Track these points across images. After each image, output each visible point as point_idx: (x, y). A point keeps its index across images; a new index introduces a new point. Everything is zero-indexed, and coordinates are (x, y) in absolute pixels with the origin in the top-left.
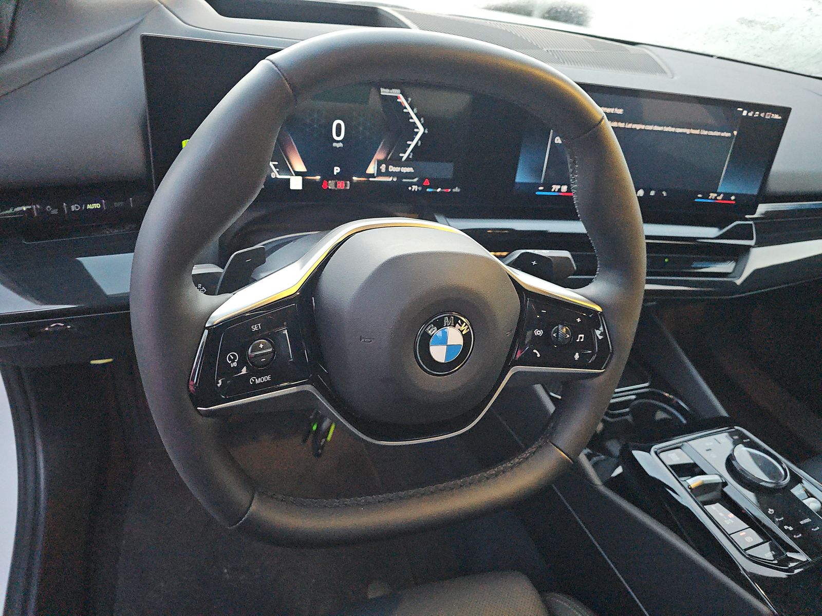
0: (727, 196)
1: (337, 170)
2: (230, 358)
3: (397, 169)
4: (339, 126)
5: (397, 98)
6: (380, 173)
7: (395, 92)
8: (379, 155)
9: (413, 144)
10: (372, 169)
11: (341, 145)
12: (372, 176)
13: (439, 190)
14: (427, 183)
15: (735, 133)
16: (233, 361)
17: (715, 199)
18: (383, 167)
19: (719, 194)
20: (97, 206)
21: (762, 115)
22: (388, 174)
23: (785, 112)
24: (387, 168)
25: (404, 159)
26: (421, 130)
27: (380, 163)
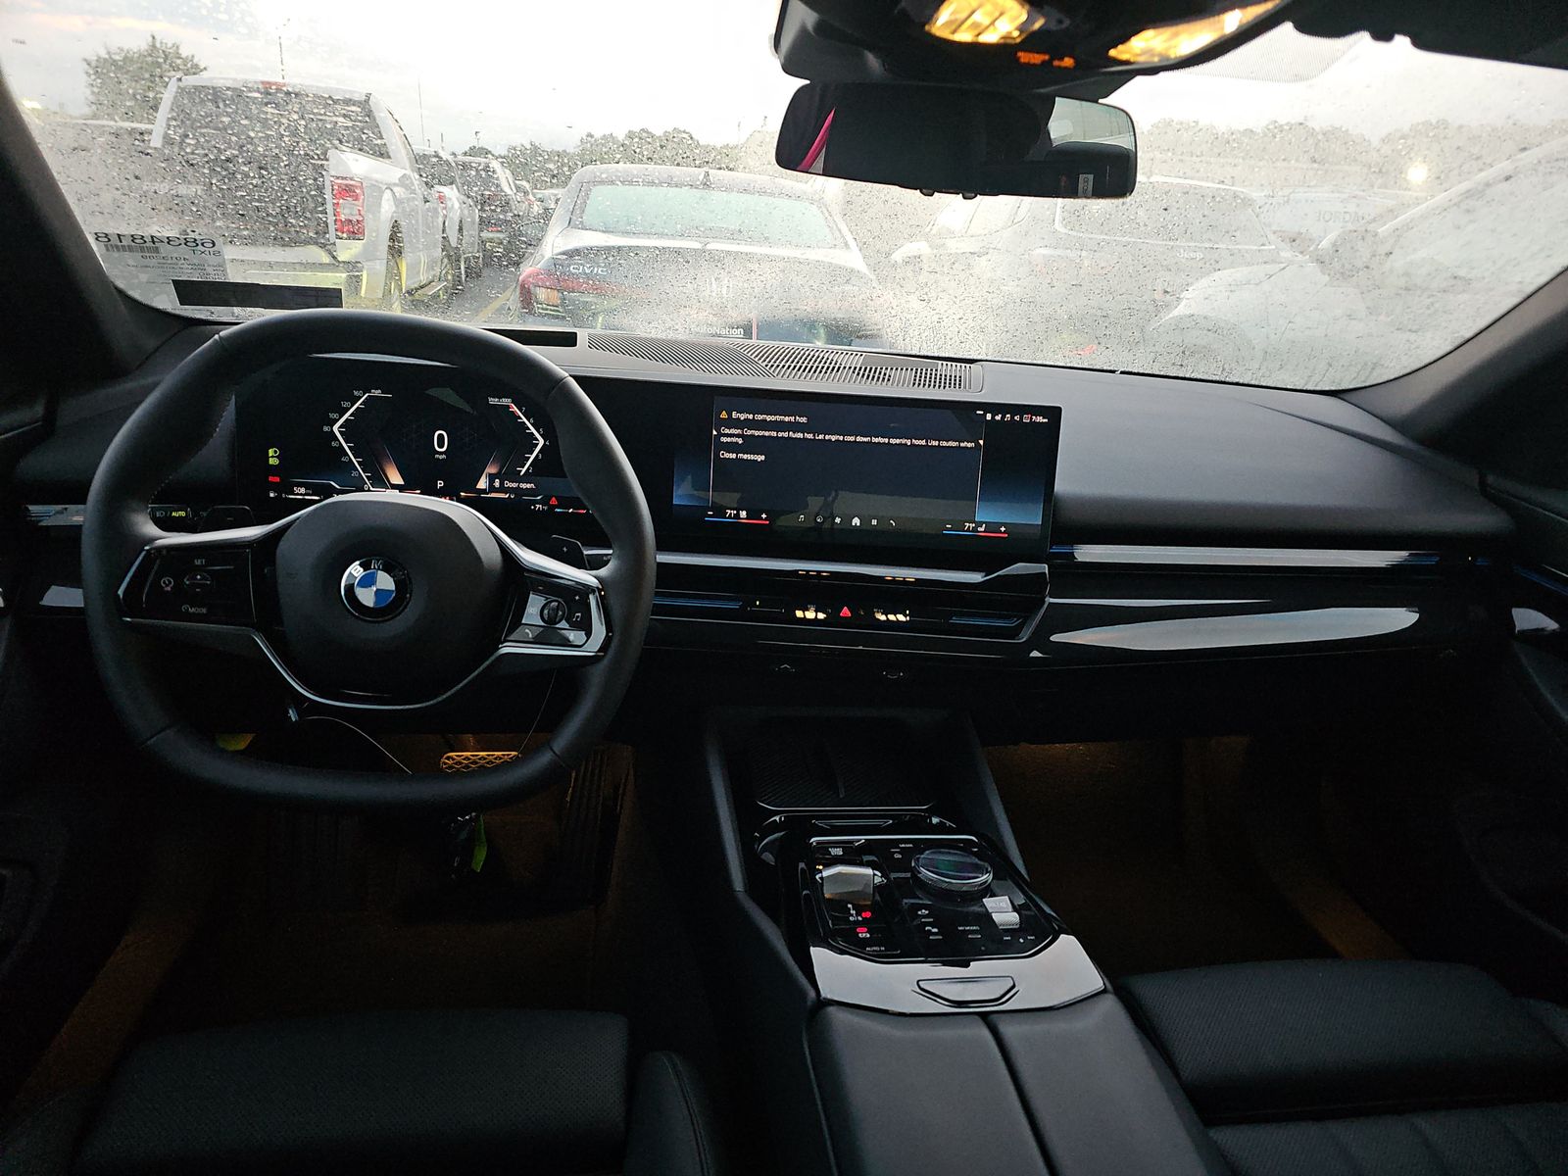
0: (992, 527)
1: (440, 484)
2: (164, 582)
3: (515, 485)
4: (441, 437)
5: (508, 407)
6: (492, 489)
7: (506, 401)
8: (491, 469)
9: (533, 457)
10: (482, 484)
11: (444, 456)
12: (484, 491)
13: (571, 510)
14: (554, 501)
15: (981, 442)
16: (167, 586)
17: (975, 530)
18: (497, 483)
19: (980, 524)
20: (183, 514)
21: (1017, 418)
22: (502, 489)
23: (1054, 413)
24: (502, 484)
25: (522, 473)
26: (541, 442)
27: (492, 477)
